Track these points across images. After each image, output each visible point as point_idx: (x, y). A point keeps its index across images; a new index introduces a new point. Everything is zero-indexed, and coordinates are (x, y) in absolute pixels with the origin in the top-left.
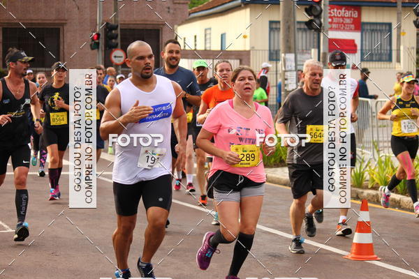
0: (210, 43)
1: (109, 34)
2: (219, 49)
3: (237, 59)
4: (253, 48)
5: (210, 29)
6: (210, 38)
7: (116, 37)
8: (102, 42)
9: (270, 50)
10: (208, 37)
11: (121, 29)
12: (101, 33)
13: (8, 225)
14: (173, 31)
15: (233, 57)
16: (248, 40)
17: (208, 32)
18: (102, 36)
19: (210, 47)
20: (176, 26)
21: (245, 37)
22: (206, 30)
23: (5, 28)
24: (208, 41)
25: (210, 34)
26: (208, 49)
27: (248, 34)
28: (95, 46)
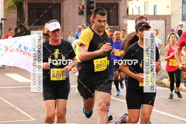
0: (148, 11)
1: (89, 6)
2: (153, 14)
3: (163, 20)
4: (173, 13)
5: (147, 3)
6: (148, 8)
7: (93, 8)
8: (85, 11)
9: (183, 15)
10: (146, 7)
11: (96, 3)
12: (84, 6)
13: (32, 116)
14: (126, 4)
15: (161, 19)
16: (169, 9)
17: (146, 4)
18: (85, 7)
19: (148, 13)
20: (127, 1)
21: (168, 7)
22: (145, 3)
23: (30, 3)
24: (146, 10)
25: (148, 5)
26: (146, 14)
27: (170, 5)
28: (81, 13)
